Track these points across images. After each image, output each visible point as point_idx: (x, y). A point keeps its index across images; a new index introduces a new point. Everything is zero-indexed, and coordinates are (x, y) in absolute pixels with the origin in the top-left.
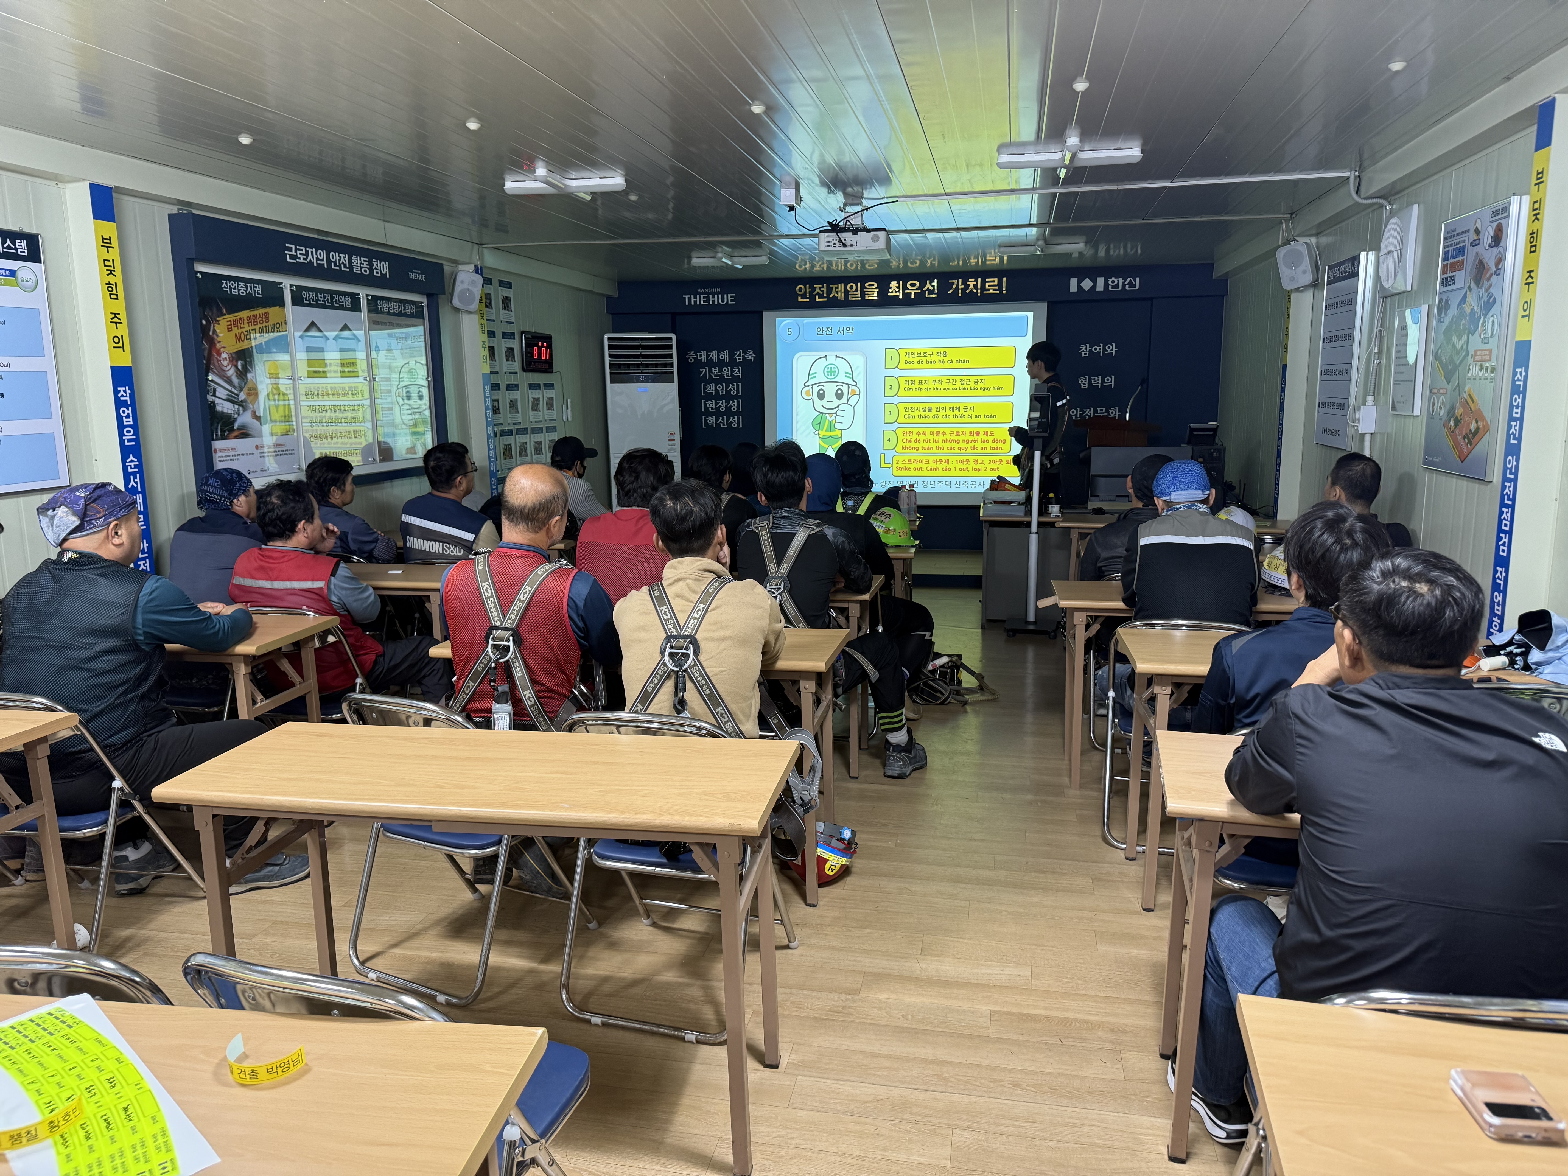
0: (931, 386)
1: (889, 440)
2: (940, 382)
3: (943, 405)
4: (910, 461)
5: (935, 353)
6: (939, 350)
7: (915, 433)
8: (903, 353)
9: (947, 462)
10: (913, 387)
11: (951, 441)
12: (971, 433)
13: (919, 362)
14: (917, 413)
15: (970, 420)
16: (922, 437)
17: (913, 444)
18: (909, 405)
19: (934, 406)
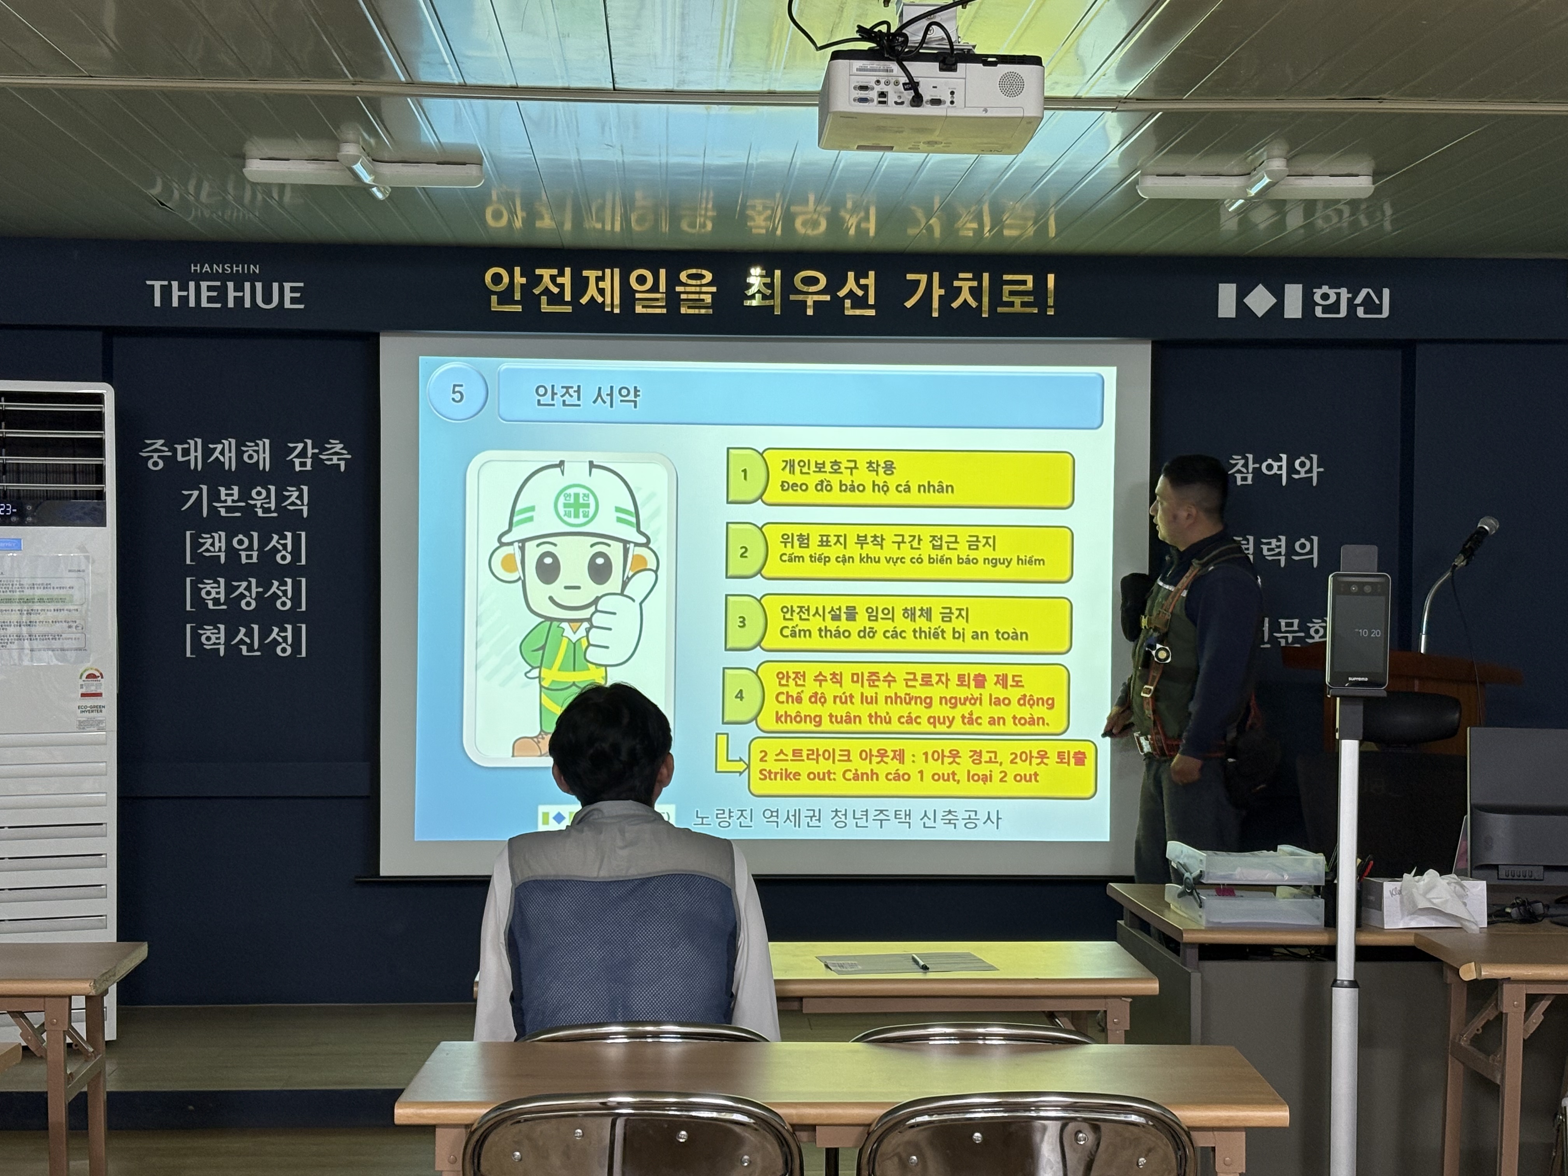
0: (854, 550)
1: (740, 695)
2: (878, 541)
3: (888, 603)
4: (797, 753)
5: (863, 465)
6: (874, 457)
7: (810, 677)
8: (775, 461)
9: (900, 756)
10: (806, 553)
11: (910, 700)
12: (961, 678)
13: (822, 486)
14: (814, 624)
15: (958, 645)
16: (830, 689)
17: (807, 708)
18: (796, 602)
19: (861, 605)
